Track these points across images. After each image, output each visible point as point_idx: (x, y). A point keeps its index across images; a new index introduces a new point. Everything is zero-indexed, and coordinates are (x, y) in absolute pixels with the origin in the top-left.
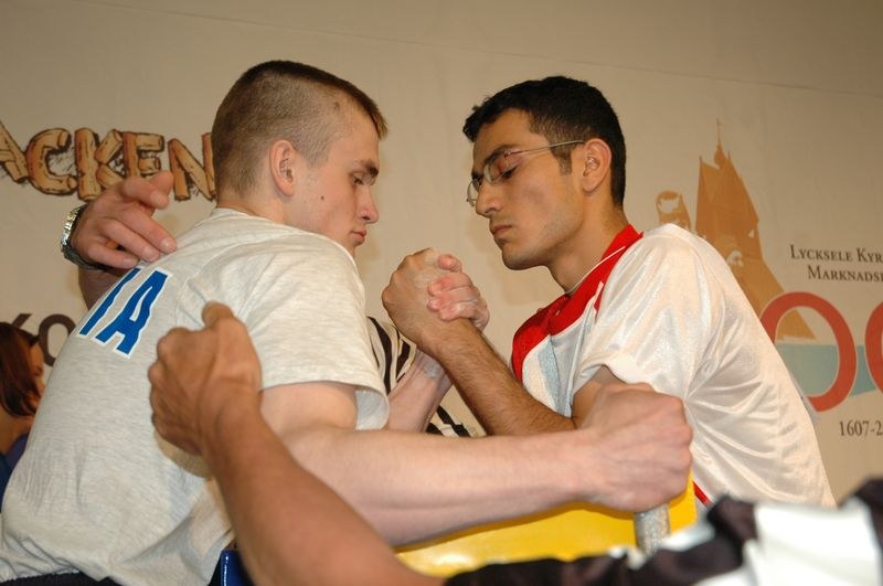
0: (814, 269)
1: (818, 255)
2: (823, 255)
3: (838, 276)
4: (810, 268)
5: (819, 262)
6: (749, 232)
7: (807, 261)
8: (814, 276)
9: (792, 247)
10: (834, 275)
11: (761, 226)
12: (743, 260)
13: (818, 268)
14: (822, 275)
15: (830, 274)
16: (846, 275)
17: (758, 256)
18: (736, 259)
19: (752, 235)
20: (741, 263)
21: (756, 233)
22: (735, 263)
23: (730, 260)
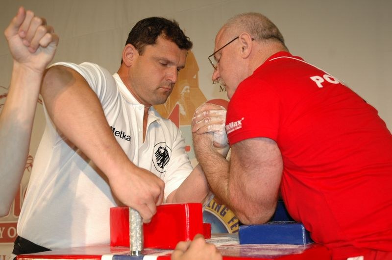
8: (222, 90)
11: (199, 72)
12: (190, 89)
17: (197, 86)
18: (187, 89)
19: (195, 77)
20: (189, 91)
21: (197, 77)
22: (186, 91)
23: (184, 91)
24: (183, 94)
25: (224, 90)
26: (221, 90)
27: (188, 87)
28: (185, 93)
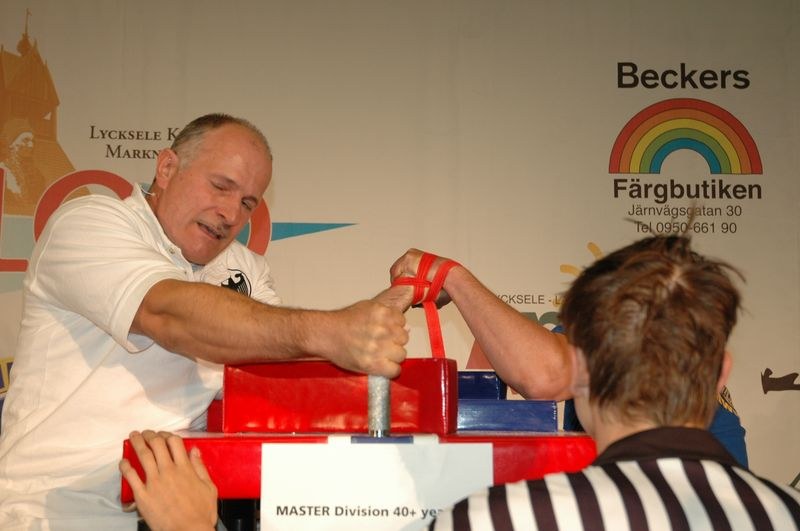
0: (114, 149)
1: (121, 136)
2: (127, 135)
3: (141, 155)
4: (109, 146)
5: (121, 142)
6: (46, 114)
7: (107, 140)
8: (113, 155)
9: (93, 127)
10: (136, 154)
11: (58, 108)
12: (33, 141)
13: (119, 147)
14: (122, 152)
15: (131, 154)
16: (151, 154)
17: (52, 136)
18: (27, 140)
19: (48, 117)
20: (30, 144)
22: (24, 144)
23: (19, 141)
24: (17, 149)
25: (117, 154)
26: (110, 155)
27: (30, 135)
28: (21, 148)
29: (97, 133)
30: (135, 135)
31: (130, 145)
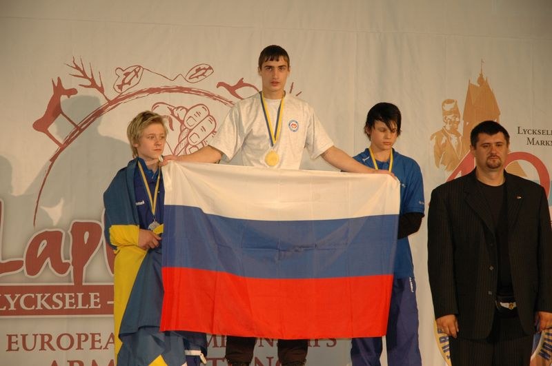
25: (532, 143)
29: (521, 131)
30: (541, 132)
31: (538, 138)
